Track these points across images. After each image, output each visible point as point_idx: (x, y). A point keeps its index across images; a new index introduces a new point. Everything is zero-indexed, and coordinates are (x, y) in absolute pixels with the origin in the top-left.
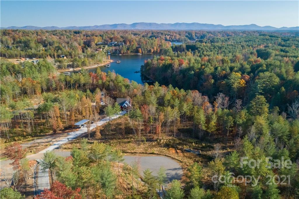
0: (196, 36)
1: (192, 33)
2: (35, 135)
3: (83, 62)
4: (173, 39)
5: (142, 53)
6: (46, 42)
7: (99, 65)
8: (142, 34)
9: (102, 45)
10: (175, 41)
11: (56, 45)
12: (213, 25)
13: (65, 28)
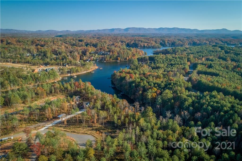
0: (168, 43)
1: (165, 41)
2: (39, 121)
3: (77, 70)
4: (149, 45)
5: (120, 60)
6: (57, 52)
7: (87, 72)
8: (127, 41)
9: (94, 53)
10: (151, 47)
11: (63, 54)
12: (190, 29)
13: (76, 31)
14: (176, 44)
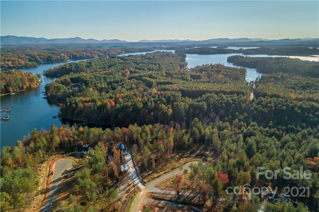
12: (34, 38)
14: (53, 59)
